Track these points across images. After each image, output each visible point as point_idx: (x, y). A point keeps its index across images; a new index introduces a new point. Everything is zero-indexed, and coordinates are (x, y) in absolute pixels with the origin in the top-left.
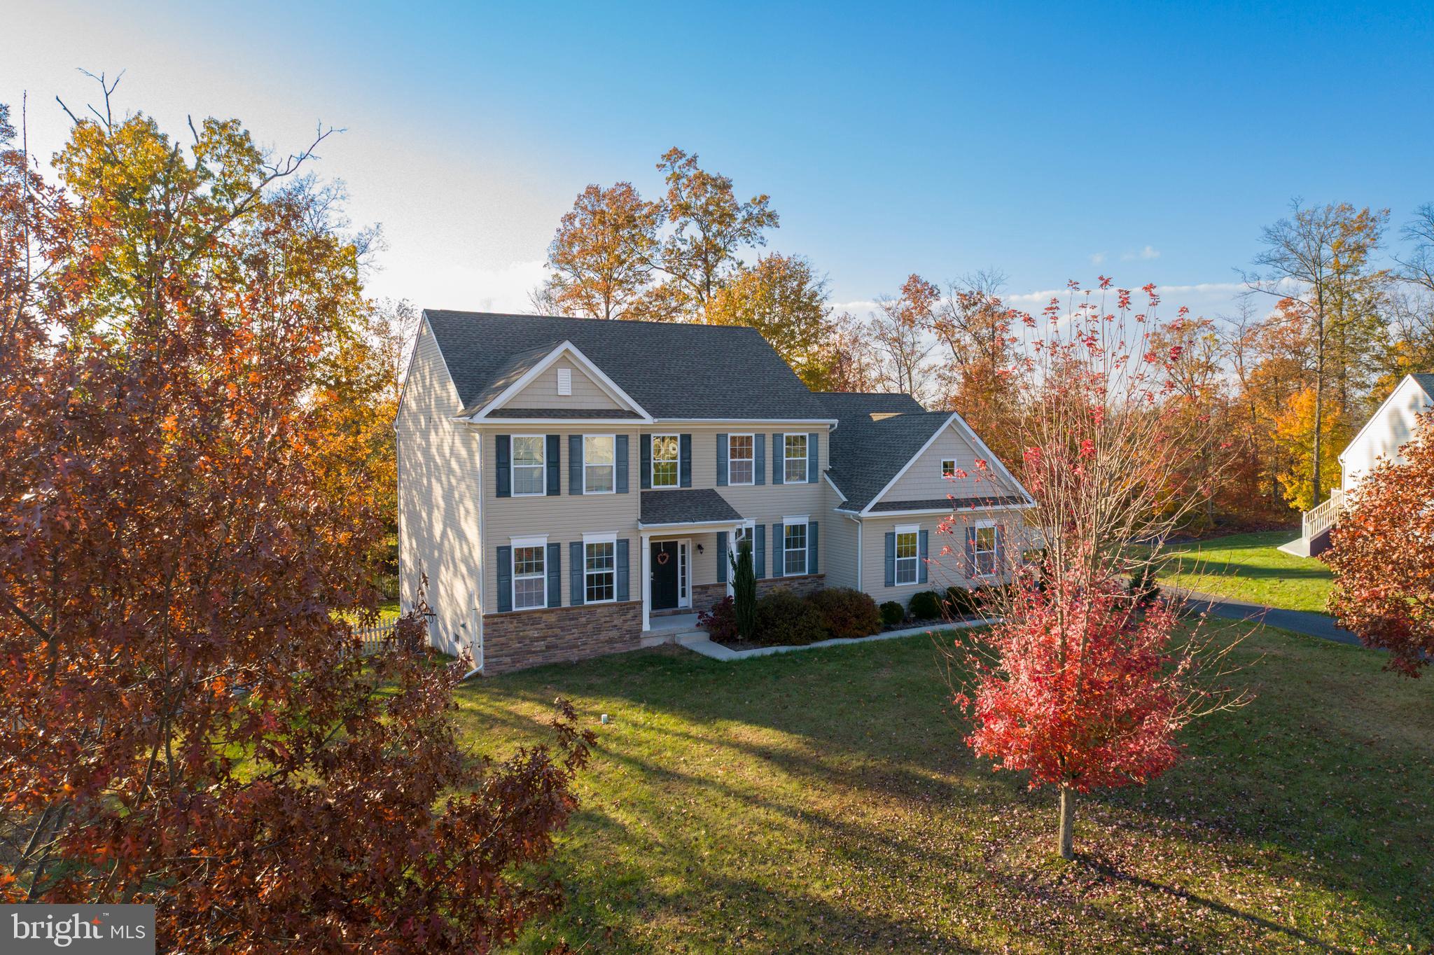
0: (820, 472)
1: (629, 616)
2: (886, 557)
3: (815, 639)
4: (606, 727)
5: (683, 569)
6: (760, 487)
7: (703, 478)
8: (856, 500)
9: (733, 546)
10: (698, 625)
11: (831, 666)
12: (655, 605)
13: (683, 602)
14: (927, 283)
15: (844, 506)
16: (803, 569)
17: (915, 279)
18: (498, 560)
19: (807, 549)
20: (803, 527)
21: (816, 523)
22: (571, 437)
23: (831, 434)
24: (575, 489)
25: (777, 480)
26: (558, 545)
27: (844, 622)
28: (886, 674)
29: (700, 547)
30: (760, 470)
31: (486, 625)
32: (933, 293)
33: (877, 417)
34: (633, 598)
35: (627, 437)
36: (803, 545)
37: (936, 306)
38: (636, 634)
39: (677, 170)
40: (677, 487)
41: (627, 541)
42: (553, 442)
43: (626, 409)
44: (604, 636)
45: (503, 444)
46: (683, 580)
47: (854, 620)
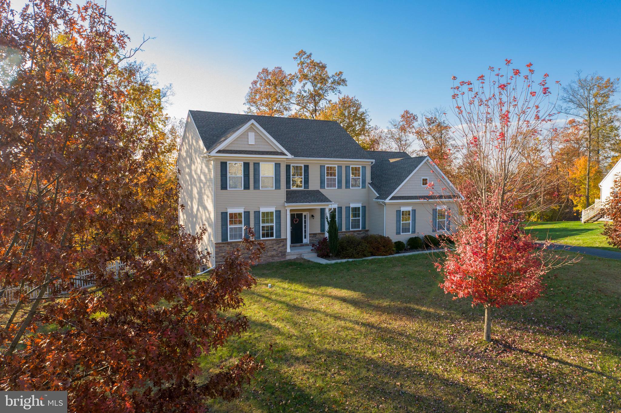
0: (367, 184)
1: (281, 245)
2: (397, 221)
3: (365, 256)
4: (270, 289)
5: (305, 226)
6: (340, 190)
7: (314, 185)
8: (383, 195)
9: (328, 214)
10: (312, 250)
11: (373, 266)
12: (293, 242)
13: (305, 241)
14: (412, 114)
15: (377, 198)
16: (359, 227)
17: (407, 112)
18: (222, 218)
19: (361, 218)
20: (359, 208)
21: (365, 207)
22: (254, 163)
23: (372, 167)
24: (256, 187)
25: (347, 187)
26: (249, 212)
27: (378, 249)
28: (398, 269)
29: (313, 216)
30: (340, 182)
31: (216, 247)
32: (415, 118)
33: (392, 161)
34: (283, 237)
35: (280, 164)
36: (359, 216)
37: (416, 124)
38: (284, 253)
39: (302, 60)
40: (302, 189)
41: (280, 211)
42: (246, 165)
43: (279, 151)
44: (269, 254)
45: (224, 166)
46: (305, 231)
47: (382, 248)
